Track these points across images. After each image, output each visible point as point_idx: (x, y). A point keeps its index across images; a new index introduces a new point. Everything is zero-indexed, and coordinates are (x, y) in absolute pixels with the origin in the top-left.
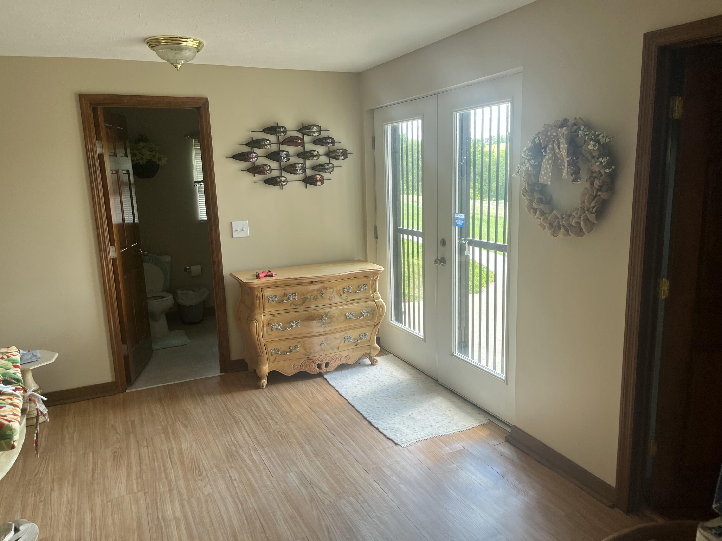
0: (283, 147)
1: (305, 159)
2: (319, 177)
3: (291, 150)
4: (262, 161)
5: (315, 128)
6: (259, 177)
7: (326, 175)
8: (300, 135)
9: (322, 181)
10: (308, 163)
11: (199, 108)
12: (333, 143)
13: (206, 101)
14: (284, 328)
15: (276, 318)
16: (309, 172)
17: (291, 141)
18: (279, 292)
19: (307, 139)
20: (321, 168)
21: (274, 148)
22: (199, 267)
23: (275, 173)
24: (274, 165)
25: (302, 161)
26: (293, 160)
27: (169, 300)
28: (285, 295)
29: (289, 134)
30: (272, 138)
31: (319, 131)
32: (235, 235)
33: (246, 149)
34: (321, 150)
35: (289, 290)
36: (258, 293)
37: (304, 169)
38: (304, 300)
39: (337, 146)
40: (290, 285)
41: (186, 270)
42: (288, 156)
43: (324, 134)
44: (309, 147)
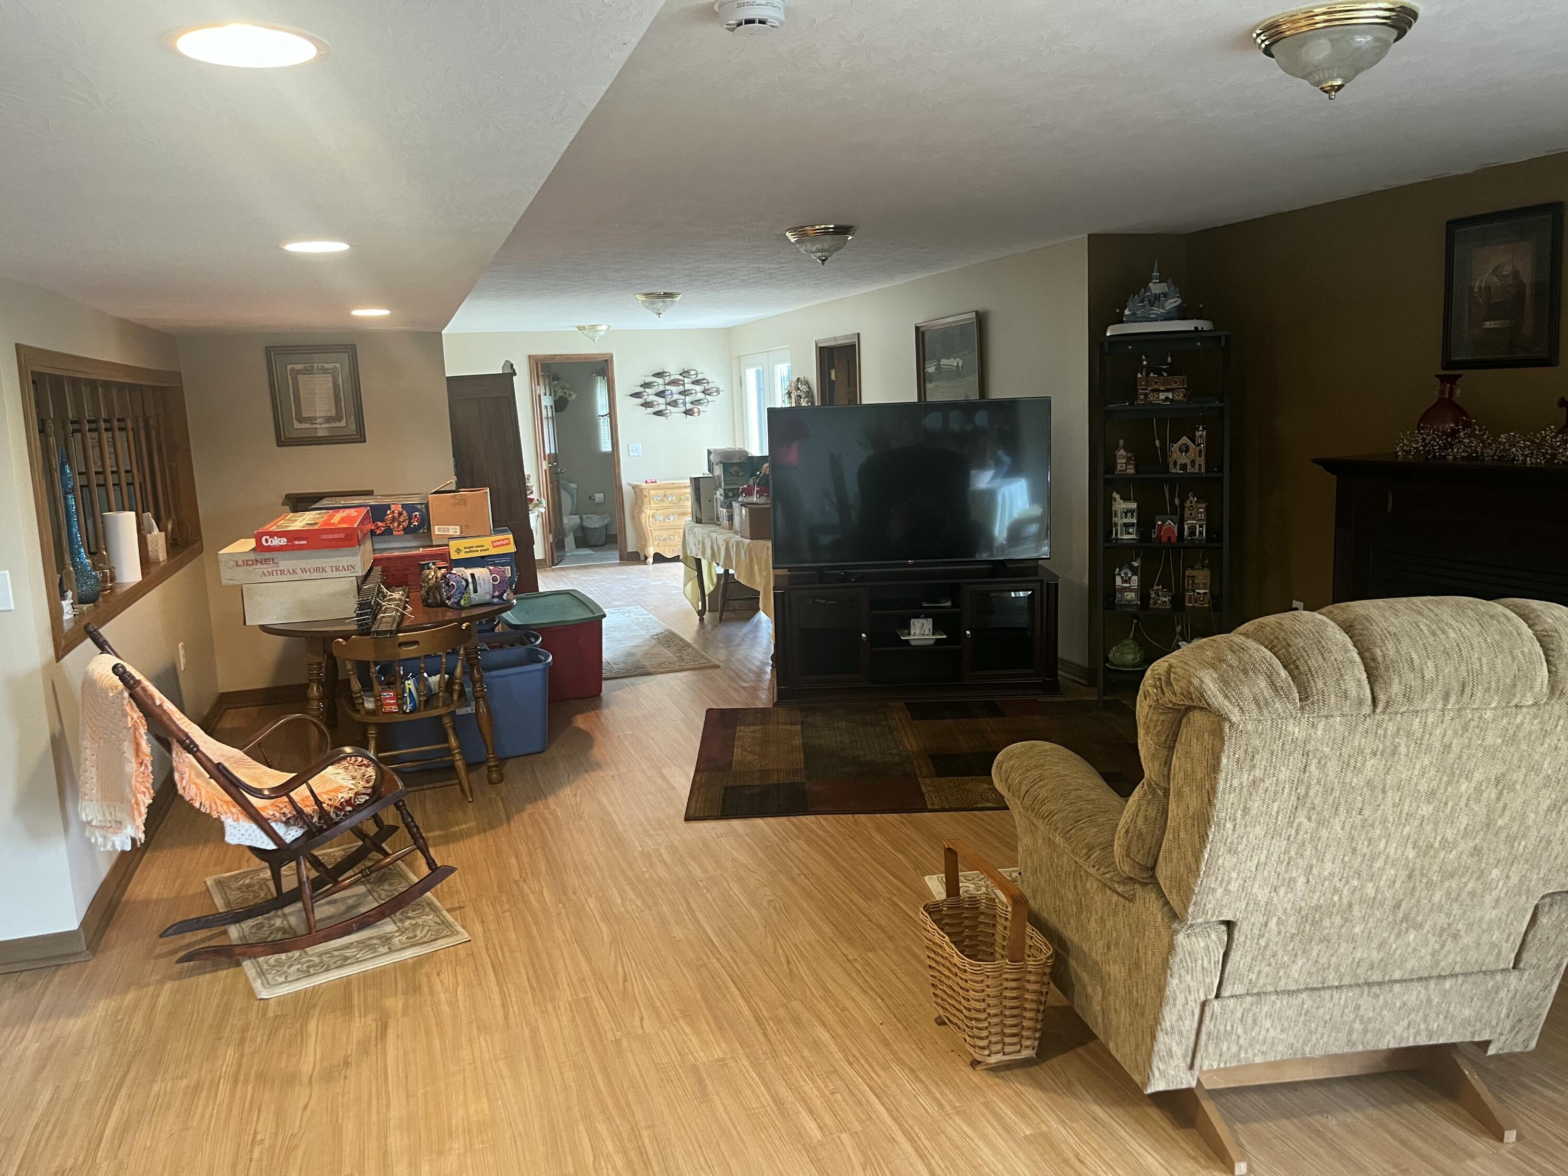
0: (668, 388)
1: (685, 395)
2: (696, 410)
3: (675, 389)
4: (653, 398)
5: (693, 372)
6: (650, 410)
7: (702, 408)
8: (681, 378)
9: (699, 413)
10: (688, 399)
11: (606, 361)
12: (708, 383)
13: (612, 356)
14: (664, 520)
15: (659, 512)
16: (689, 406)
17: (674, 383)
18: (661, 492)
19: (686, 380)
20: (697, 402)
21: (661, 388)
22: (602, 495)
23: (662, 407)
24: (661, 400)
25: (683, 397)
26: (676, 397)
27: (576, 520)
28: (665, 496)
29: (673, 377)
30: (660, 381)
31: (697, 374)
32: (631, 454)
33: (641, 389)
34: (699, 388)
35: (668, 492)
36: (645, 493)
37: (684, 404)
38: (679, 500)
39: (711, 385)
40: (670, 488)
41: (590, 498)
42: (672, 394)
43: (700, 377)
44: (688, 387)
